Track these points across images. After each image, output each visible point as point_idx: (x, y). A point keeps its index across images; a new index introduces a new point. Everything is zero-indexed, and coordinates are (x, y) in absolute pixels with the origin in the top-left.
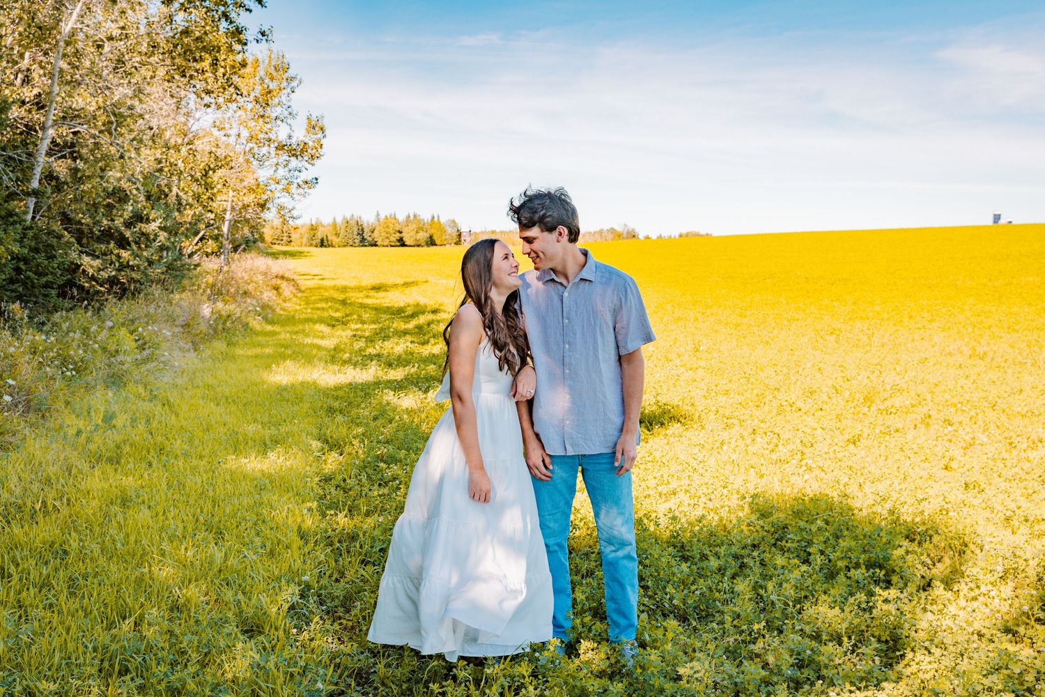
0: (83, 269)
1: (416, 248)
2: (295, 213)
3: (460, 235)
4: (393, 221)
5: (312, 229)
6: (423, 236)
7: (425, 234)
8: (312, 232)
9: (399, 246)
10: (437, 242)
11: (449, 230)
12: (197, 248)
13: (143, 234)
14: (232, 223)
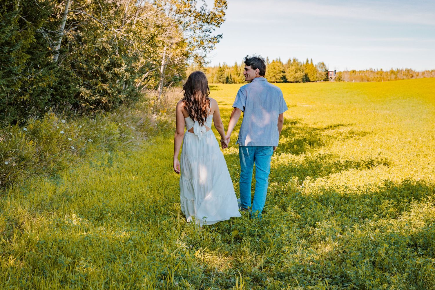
0: (82, 95)
1: (295, 84)
2: (206, 60)
3: (327, 74)
4: (279, 64)
5: (220, 71)
6: (300, 75)
7: (302, 73)
8: (220, 73)
9: (282, 82)
10: (311, 79)
11: (320, 70)
12: (143, 83)
13: (115, 74)
14: (166, 67)
